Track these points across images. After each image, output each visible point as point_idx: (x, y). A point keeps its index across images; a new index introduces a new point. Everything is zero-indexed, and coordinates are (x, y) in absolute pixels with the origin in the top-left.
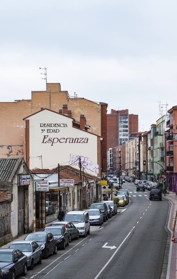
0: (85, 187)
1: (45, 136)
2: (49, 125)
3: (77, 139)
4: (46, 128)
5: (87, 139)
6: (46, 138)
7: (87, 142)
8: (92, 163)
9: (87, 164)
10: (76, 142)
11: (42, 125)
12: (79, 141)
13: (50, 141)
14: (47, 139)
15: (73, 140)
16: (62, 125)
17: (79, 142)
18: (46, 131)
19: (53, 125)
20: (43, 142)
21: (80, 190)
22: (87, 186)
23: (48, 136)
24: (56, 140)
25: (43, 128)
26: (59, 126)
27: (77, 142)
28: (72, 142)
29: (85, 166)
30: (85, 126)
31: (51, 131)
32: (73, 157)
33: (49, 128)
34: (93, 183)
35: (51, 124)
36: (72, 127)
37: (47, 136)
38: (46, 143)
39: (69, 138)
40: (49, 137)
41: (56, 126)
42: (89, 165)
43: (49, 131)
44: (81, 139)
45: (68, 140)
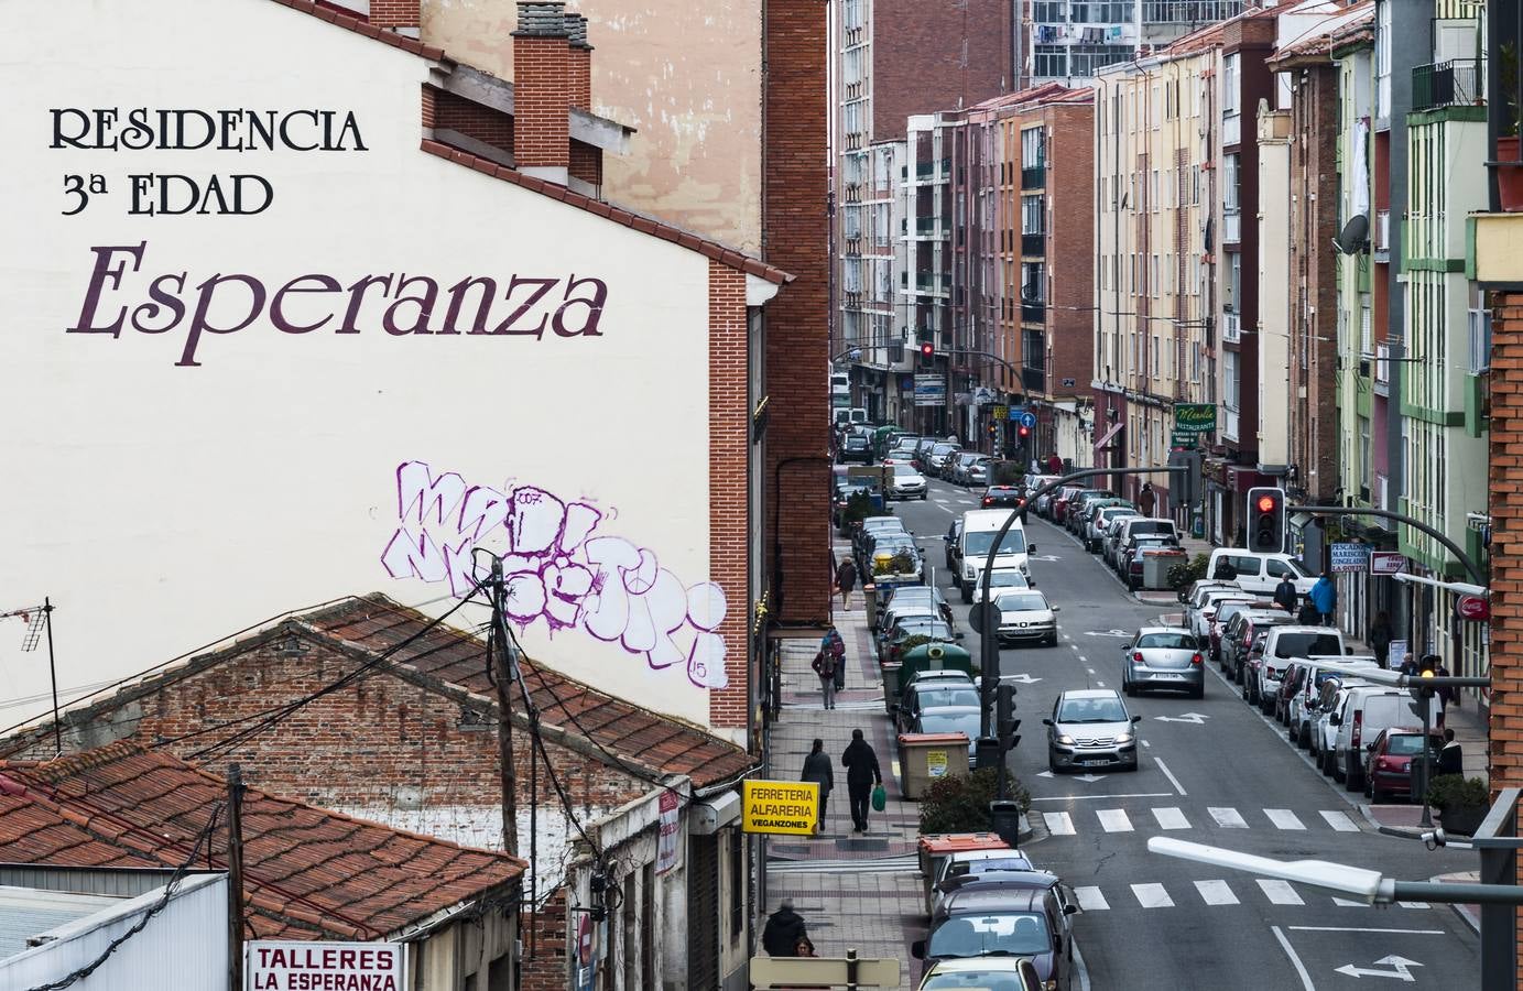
0: (556, 907)
1: (104, 254)
2: (154, 122)
3: (475, 294)
4: (117, 166)
5: (590, 291)
6: (117, 275)
7: (591, 329)
8: (647, 572)
9: (596, 582)
10: (466, 319)
11: (71, 126)
12: (499, 313)
13: (166, 314)
14: (133, 290)
15: (427, 304)
16: (305, 131)
17: (502, 330)
18: (121, 190)
19: (195, 129)
20: (85, 326)
21: (497, 967)
22: (582, 896)
23: (138, 252)
24: (231, 303)
25: (85, 162)
26: (272, 132)
27: (479, 328)
28: (421, 327)
29: (569, 599)
30: (578, 129)
31: (179, 195)
32: (430, 496)
33: (154, 161)
34: (654, 830)
35: (172, 119)
36: (425, 147)
37: (130, 258)
38: (115, 329)
39: (387, 281)
40: (152, 266)
41: (233, 142)
42: (612, 584)
43: (152, 195)
44: (523, 293)
45: (375, 303)
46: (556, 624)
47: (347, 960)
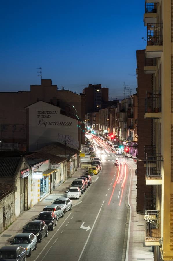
1: (40, 120)
2: (43, 112)
4: (41, 115)
5: (70, 123)
7: (70, 125)
8: (74, 140)
9: (71, 141)
10: (63, 124)
11: (38, 112)
12: (65, 124)
13: (44, 124)
14: (42, 123)
15: (60, 123)
16: (53, 113)
18: (41, 116)
19: (46, 112)
20: (39, 125)
22: (71, 161)
23: (42, 120)
24: (48, 123)
25: (39, 114)
26: (51, 113)
28: (60, 125)
30: (70, 113)
31: (45, 117)
32: (60, 135)
33: (43, 114)
34: (75, 156)
36: (60, 113)
38: (41, 125)
41: (48, 113)
43: (43, 116)
44: (66, 123)
45: (57, 123)
46: (68, 143)
47: (57, 165)
